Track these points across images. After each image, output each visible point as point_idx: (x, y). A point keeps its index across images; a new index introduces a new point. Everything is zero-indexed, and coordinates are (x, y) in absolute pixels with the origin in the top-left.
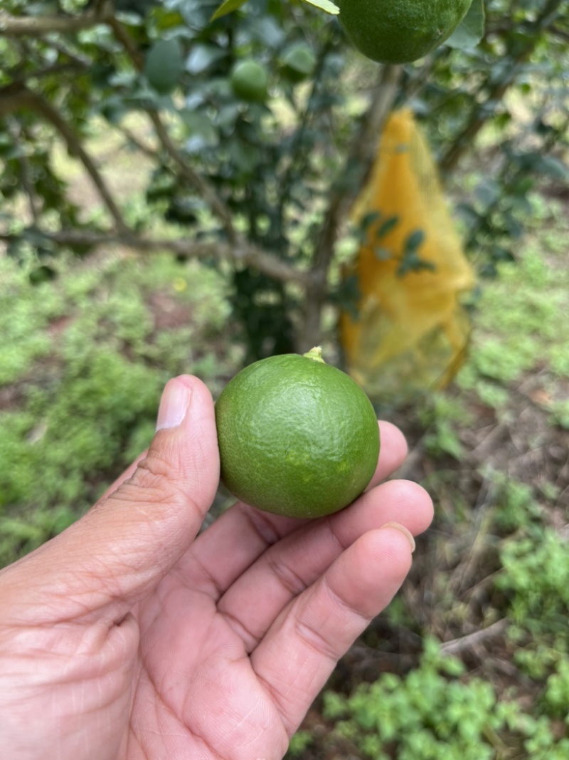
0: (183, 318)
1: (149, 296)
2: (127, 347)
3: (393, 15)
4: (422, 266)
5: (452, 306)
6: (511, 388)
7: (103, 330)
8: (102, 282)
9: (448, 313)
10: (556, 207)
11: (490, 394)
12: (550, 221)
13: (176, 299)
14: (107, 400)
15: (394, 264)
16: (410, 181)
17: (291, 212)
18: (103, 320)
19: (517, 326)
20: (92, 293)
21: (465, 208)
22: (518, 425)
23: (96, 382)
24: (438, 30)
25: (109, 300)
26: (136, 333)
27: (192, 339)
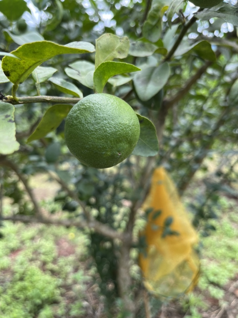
0: (71, 252)
1: (57, 241)
2: (43, 266)
3: (88, 146)
4: (173, 233)
5: (190, 251)
6: (225, 289)
7: (34, 256)
8: (38, 234)
9: (189, 254)
10: (232, 202)
11: (215, 292)
12: (231, 208)
13: (69, 242)
14: (30, 293)
15: (160, 233)
16: (165, 195)
17: (115, 208)
18: (36, 252)
19: (224, 257)
20: (33, 239)
21: (192, 207)
22: (231, 308)
23: (26, 283)
24: (118, 153)
25: (40, 242)
26: (49, 259)
27: (74, 262)
